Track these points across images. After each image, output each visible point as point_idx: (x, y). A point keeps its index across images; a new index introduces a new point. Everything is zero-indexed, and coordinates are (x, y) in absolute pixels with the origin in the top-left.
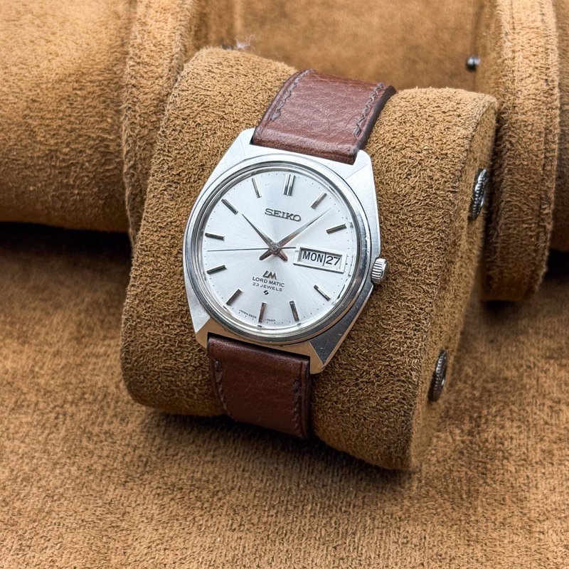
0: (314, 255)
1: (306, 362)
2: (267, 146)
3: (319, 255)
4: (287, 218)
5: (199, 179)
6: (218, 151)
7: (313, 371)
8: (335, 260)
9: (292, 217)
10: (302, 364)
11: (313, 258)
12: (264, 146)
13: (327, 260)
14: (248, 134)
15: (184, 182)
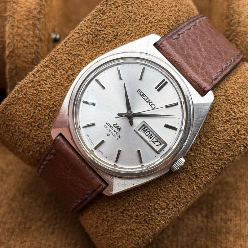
0: (148, 133)
1: (104, 185)
2: (162, 53)
3: (152, 135)
4: (147, 102)
5: (110, 42)
6: (131, 34)
7: (105, 193)
8: (158, 143)
9: (151, 104)
10: (101, 185)
11: (147, 134)
12: (160, 51)
13: (154, 140)
14: (155, 38)
15: (101, 37)
